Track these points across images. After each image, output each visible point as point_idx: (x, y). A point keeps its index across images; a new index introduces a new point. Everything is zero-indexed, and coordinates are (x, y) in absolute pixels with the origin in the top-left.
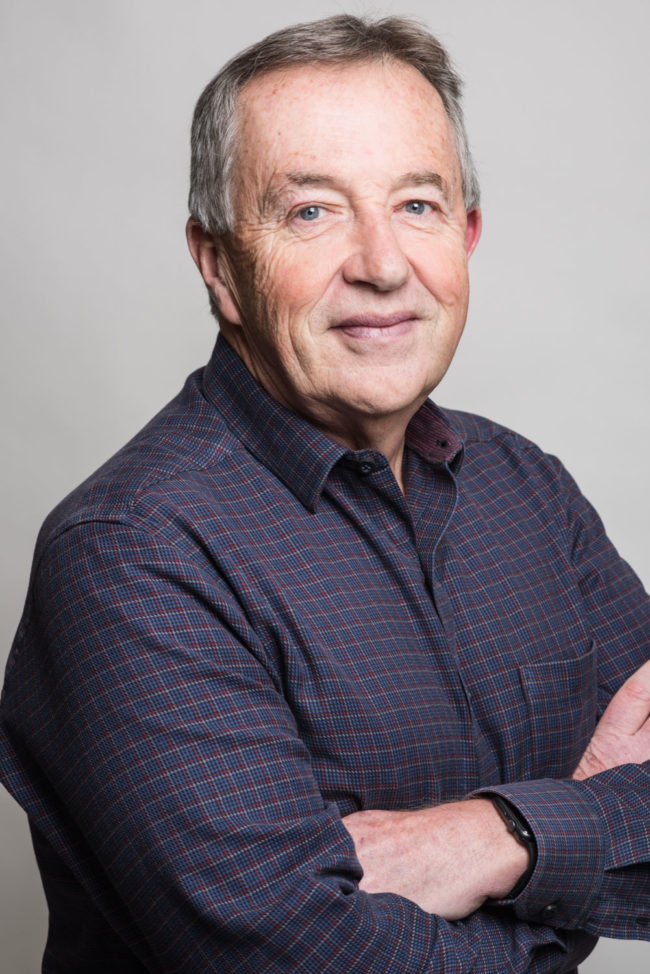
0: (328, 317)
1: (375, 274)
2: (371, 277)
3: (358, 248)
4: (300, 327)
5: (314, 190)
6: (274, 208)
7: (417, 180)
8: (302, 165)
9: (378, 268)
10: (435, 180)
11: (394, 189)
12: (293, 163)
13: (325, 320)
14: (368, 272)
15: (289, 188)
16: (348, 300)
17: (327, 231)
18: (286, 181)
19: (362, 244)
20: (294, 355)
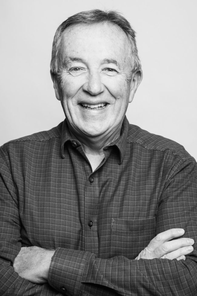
0: (77, 100)
1: (89, 90)
2: (88, 90)
3: (87, 81)
4: (69, 102)
5: (77, 63)
6: (66, 67)
7: (109, 61)
8: (74, 55)
9: (90, 88)
10: (115, 62)
11: (102, 64)
12: (72, 54)
13: (76, 101)
14: (88, 89)
15: (70, 61)
16: (83, 96)
17: (80, 74)
18: (69, 59)
19: (89, 80)
20: (68, 110)
